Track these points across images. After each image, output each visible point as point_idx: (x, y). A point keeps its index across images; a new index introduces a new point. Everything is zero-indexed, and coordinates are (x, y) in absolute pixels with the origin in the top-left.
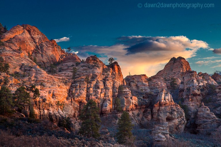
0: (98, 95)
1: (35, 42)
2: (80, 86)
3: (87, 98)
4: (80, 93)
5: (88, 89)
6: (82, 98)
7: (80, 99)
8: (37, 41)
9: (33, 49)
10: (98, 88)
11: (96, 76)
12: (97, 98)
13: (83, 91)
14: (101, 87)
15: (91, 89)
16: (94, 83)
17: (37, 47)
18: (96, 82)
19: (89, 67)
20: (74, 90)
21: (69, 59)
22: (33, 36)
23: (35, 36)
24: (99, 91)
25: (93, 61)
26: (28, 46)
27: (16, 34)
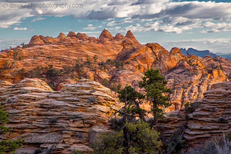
0: (191, 97)
1: (155, 55)
2: (177, 92)
3: (182, 100)
4: (176, 97)
5: (184, 93)
6: (177, 101)
7: (175, 101)
8: (157, 54)
9: (153, 61)
10: (192, 92)
11: (192, 82)
12: (189, 100)
13: (179, 95)
14: (194, 91)
15: (186, 93)
16: (190, 88)
17: (157, 59)
18: (191, 88)
19: (189, 75)
20: (171, 96)
21: (180, 66)
22: (154, 51)
23: (156, 51)
24: (193, 94)
25: (193, 70)
26: (149, 60)
27: (141, 52)
